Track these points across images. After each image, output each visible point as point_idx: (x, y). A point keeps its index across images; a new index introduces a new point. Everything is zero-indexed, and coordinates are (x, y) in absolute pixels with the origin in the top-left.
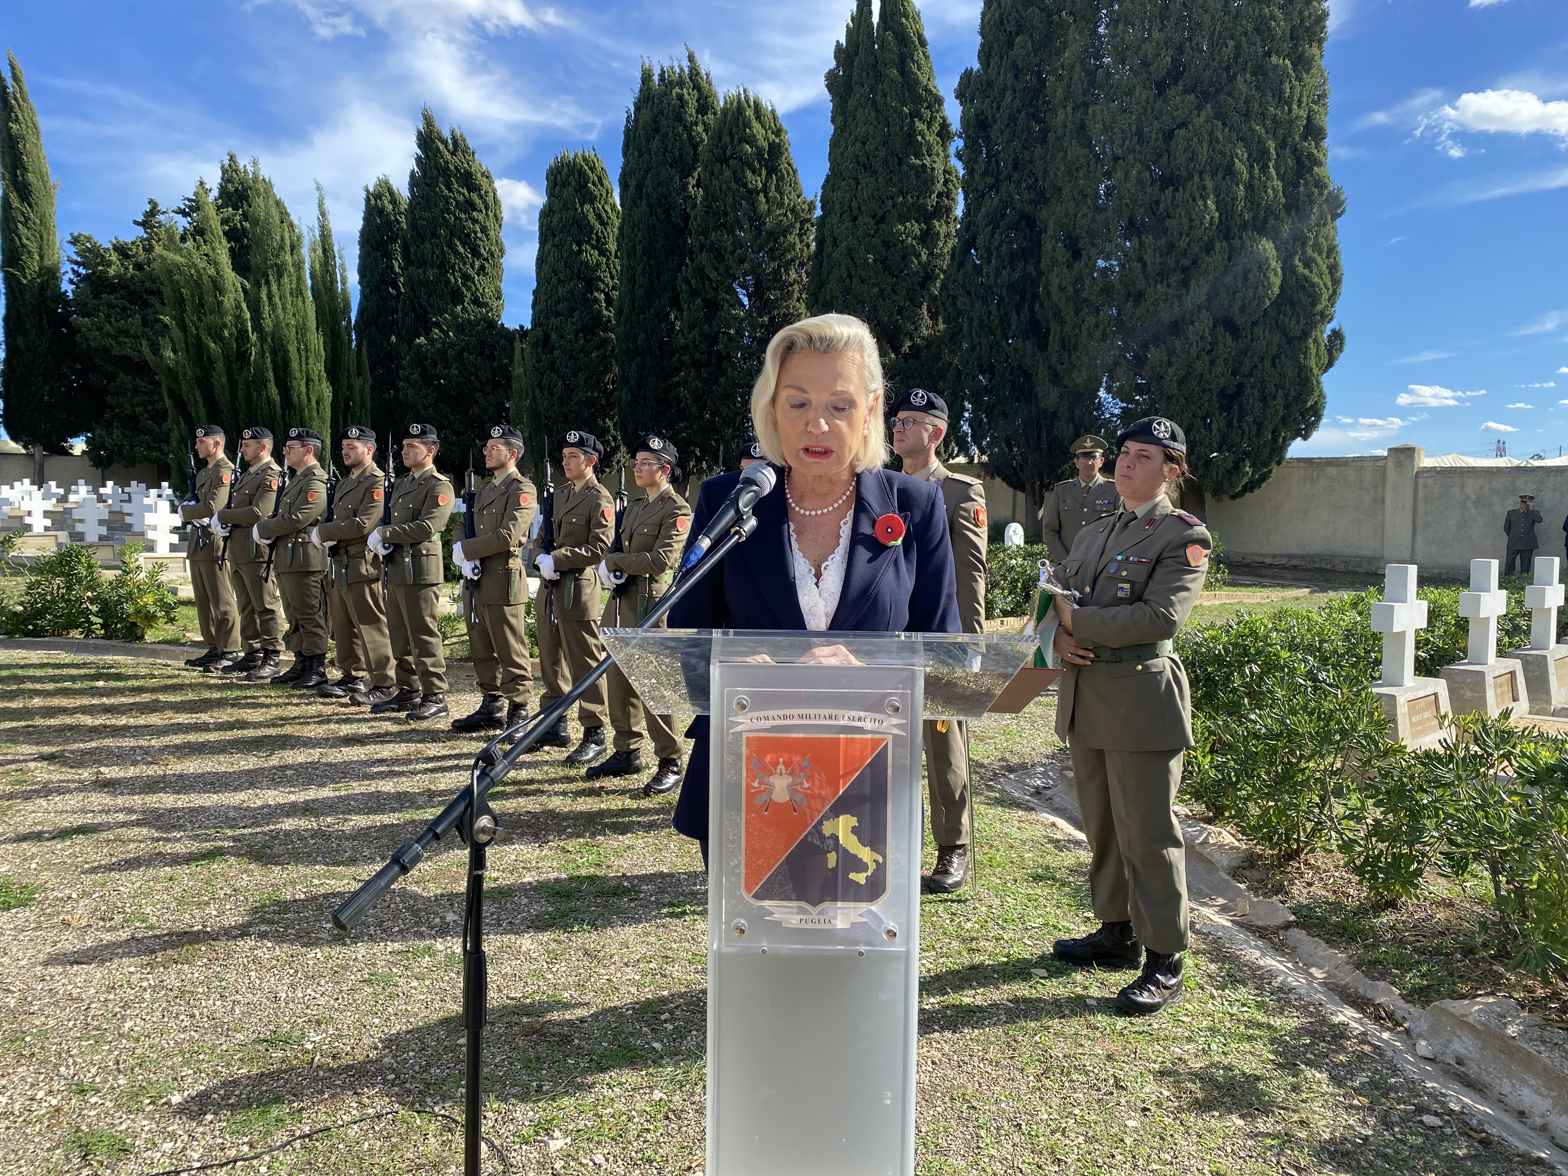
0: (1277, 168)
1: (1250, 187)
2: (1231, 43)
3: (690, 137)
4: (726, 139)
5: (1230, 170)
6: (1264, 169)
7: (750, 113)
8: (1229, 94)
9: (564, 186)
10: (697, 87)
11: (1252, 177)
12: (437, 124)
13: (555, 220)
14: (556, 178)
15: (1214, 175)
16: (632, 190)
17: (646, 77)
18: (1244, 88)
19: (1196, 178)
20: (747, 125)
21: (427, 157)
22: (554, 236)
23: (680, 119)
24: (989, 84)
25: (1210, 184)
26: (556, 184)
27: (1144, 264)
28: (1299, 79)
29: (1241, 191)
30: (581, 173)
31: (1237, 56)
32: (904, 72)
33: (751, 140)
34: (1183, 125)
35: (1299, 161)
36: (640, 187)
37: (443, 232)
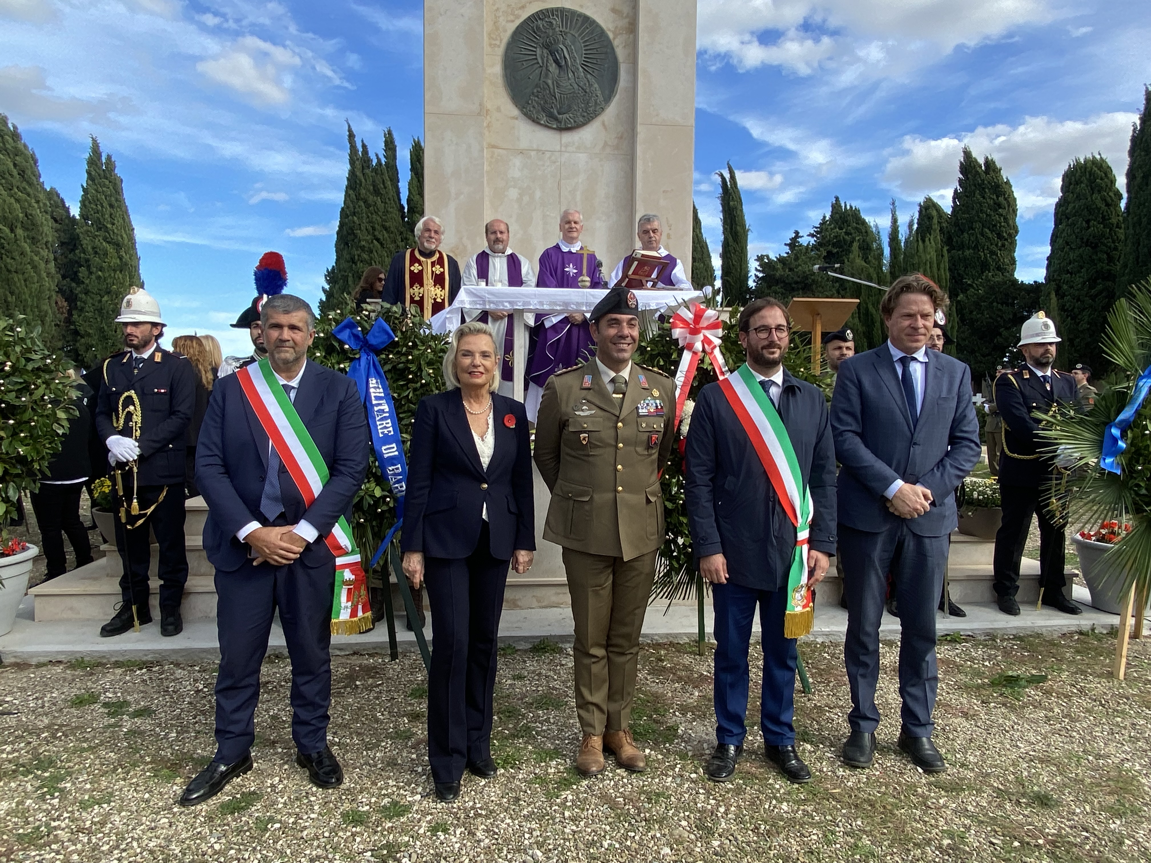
9: (1077, 184)
12: (974, 155)
13: (1070, 208)
14: (1071, 179)
16: (1139, 180)
21: (967, 178)
22: (1068, 219)
26: (1070, 184)
30: (1091, 173)
37: (978, 225)
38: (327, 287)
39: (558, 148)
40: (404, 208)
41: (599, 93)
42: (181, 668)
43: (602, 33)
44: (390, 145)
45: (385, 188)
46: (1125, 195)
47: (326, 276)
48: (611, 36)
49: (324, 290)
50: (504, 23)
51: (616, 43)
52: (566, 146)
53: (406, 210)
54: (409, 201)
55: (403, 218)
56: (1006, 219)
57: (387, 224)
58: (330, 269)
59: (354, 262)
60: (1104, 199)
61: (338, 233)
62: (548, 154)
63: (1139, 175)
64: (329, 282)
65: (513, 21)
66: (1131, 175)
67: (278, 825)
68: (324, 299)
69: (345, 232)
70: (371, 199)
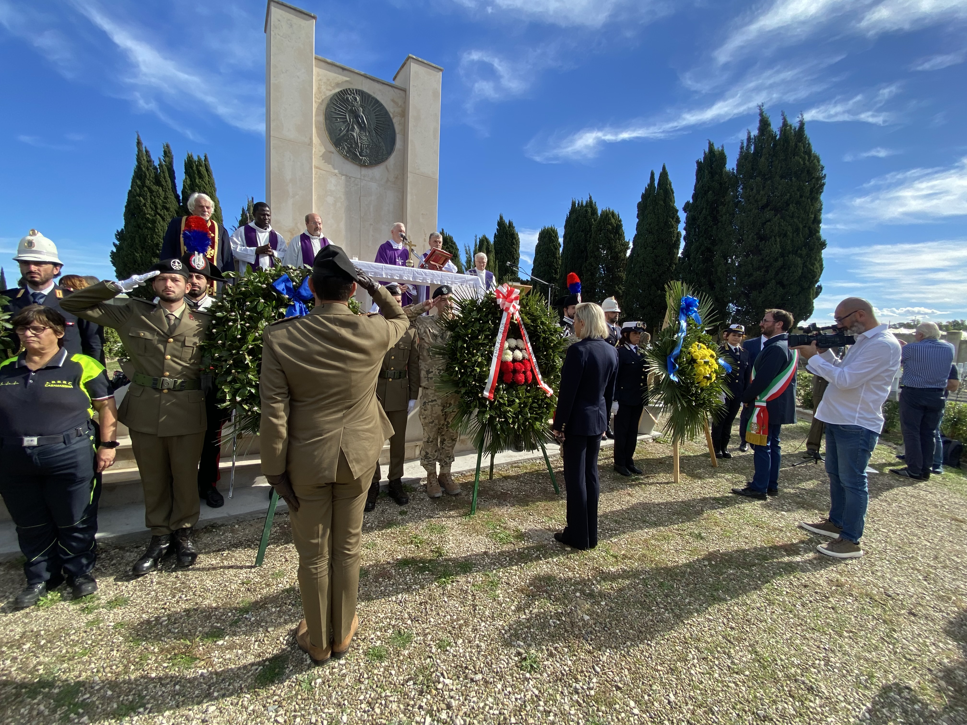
0: (802, 234)
1: (792, 241)
2: (789, 194)
3: (589, 223)
4: (602, 224)
5: (785, 235)
6: (798, 234)
7: (610, 216)
8: (786, 210)
9: (545, 238)
10: (591, 207)
11: (793, 237)
12: (504, 218)
14: (542, 235)
15: (779, 236)
16: (568, 239)
17: (573, 204)
18: (792, 209)
19: (773, 238)
20: (609, 219)
21: (500, 229)
23: (585, 217)
24: (697, 206)
25: (778, 240)
27: (753, 265)
28: (812, 205)
29: (789, 242)
30: (550, 234)
31: (790, 198)
32: (665, 201)
33: (611, 224)
34: (769, 221)
35: (810, 232)
36: (570, 238)
37: (504, 251)
38: (117, 243)
39: (359, 176)
40: (179, 196)
41: (384, 148)
42: (127, 551)
43: (386, 113)
44: (167, 153)
45: (166, 182)
46: (562, 245)
47: (116, 235)
48: (391, 116)
49: (115, 245)
50: (324, 90)
51: (394, 121)
52: (364, 176)
53: (181, 198)
54: (183, 192)
55: (179, 203)
56: (516, 251)
57: (168, 206)
58: (120, 230)
59: (139, 228)
60: (554, 246)
61: (126, 207)
62: (353, 179)
63: (568, 237)
64: (118, 240)
65: (331, 90)
66: (565, 237)
67: (319, 681)
68: (115, 250)
69: (132, 207)
70: (155, 188)
